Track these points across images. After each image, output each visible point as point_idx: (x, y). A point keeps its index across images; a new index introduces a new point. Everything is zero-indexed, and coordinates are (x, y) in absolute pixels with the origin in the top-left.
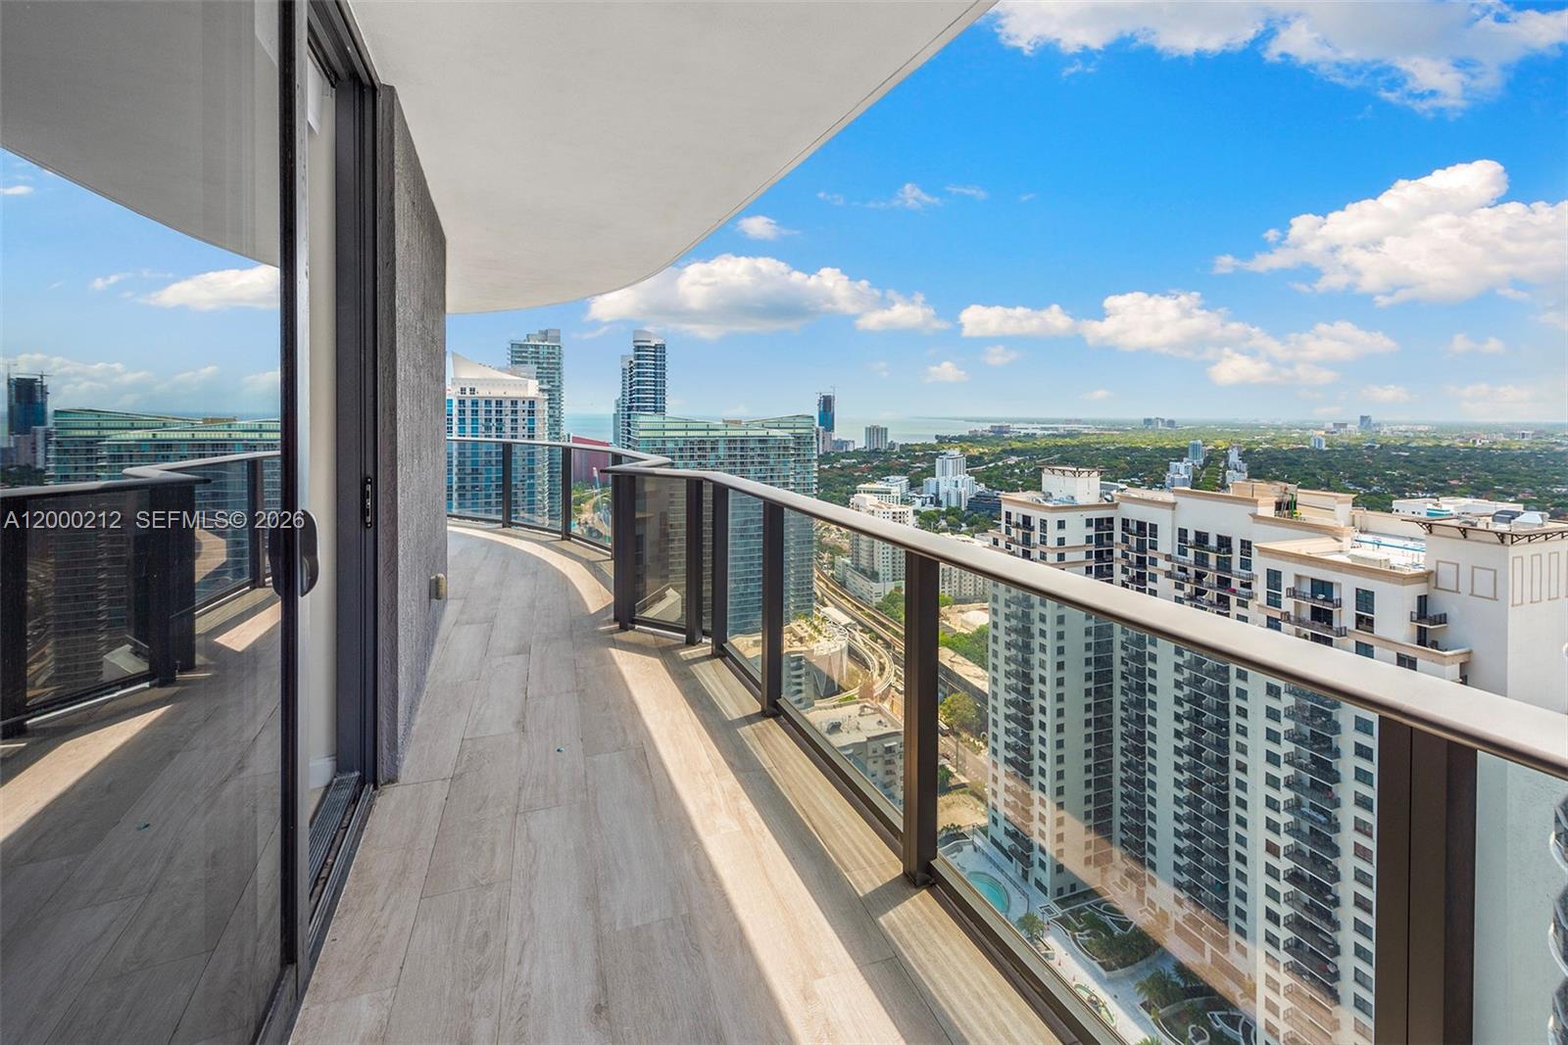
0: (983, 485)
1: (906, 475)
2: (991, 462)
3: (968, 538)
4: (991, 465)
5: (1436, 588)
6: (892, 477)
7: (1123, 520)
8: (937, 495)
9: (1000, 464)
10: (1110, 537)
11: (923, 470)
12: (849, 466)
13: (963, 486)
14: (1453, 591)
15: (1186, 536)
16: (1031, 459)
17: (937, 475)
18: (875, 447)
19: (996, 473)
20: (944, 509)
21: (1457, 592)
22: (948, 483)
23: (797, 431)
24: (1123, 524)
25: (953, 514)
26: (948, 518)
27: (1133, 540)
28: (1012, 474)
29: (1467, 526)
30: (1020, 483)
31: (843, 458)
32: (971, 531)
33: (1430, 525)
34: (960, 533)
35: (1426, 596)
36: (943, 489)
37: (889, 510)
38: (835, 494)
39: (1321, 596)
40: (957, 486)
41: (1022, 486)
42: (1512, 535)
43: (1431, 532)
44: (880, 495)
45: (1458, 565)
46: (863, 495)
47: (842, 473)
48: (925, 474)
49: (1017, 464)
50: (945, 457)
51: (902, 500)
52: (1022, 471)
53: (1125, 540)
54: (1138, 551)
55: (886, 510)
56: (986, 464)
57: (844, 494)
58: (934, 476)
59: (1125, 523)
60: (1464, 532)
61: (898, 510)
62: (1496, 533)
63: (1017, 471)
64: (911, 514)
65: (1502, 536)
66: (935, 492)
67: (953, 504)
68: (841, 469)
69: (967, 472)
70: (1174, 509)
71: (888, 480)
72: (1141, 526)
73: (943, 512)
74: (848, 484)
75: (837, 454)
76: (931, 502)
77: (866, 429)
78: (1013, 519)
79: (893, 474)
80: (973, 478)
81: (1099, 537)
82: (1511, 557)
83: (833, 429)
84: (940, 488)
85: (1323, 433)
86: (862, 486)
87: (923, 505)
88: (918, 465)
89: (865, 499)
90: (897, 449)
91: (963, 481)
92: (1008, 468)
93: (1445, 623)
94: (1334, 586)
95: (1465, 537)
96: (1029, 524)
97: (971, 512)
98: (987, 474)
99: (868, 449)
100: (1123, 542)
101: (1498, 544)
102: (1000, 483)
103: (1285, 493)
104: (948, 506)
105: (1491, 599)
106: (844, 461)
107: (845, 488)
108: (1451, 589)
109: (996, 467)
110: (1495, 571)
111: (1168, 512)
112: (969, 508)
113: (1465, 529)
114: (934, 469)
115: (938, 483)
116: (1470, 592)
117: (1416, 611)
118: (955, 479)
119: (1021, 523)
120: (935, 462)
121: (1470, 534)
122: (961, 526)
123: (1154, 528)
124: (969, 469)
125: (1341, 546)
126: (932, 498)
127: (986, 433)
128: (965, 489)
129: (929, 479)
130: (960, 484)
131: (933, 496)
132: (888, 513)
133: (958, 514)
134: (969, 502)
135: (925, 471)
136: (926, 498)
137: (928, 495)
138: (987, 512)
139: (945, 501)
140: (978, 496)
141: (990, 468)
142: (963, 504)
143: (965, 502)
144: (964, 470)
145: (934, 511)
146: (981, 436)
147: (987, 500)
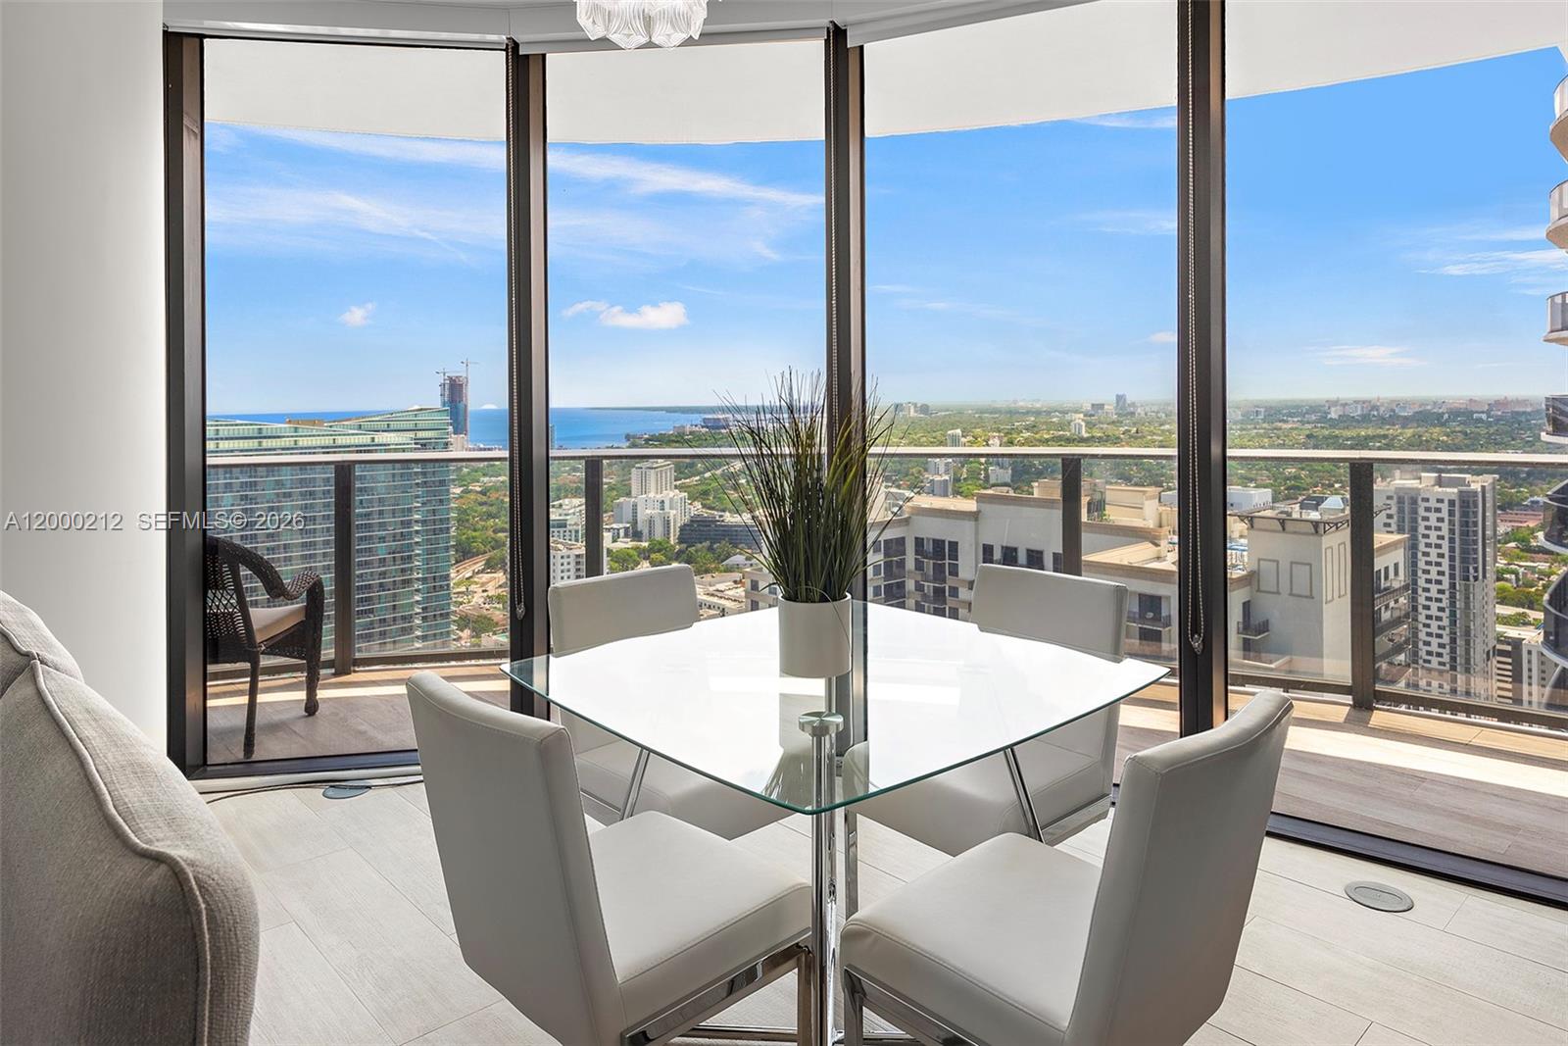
0: (698, 505)
4: (707, 475)
5: (1259, 590)
6: (566, 501)
7: (916, 538)
8: (635, 522)
9: (719, 472)
10: (902, 564)
11: (611, 488)
13: (671, 508)
14: (1273, 593)
15: (992, 555)
17: (633, 493)
19: (714, 486)
20: (645, 544)
21: (1278, 593)
22: (650, 505)
23: (420, 434)
24: (916, 545)
25: (659, 551)
26: (653, 556)
27: (929, 564)
29: (1284, 516)
31: (484, 475)
33: (1252, 517)
35: (1249, 601)
36: (644, 513)
37: (569, 552)
38: (474, 534)
39: (1150, 615)
40: (663, 509)
42: (1325, 523)
43: (1252, 527)
45: (1278, 562)
47: (485, 499)
48: (615, 493)
50: (644, 466)
53: (919, 566)
54: (935, 580)
55: (565, 552)
56: (699, 474)
57: (490, 533)
58: (629, 494)
59: (919, 542)
60: (1283, 522)
62: (1312, 522)
65: (1316, 524)
66: (631, 519)
67: (658, 535)
68: (483, 493)
69: (676, 487)
70: (976, 519)
71: (561, 505)
72: (938, 544)
73: (644, 549)
76: (626, 535)
80: (685, 494)
81: (888, 565)
82: (1324, 547)
84: (639, 515)
85: (1082, 416)
87: (614, 541)
91: (671, 500)
93: (1268, 631)
94: (1163, 600)
95: (1284, 529)
97: (684, 546)
98: (700, 488)
100: (916, 569)
101: (1312, 534)
103: (1095, 491)
104: (652, 540)
105: (1306, 597)
106: (486, 479)
108: (1272, 590)
110: (1310, 565)
111: (969, 525)
112: (681, 540)
113: (1284, 520)
114: (630, 487)
115: (635, 506)
116: (1289, 591)
117: (1241, 620)
118: (659, 497)
120: (629, 473)
121: (1289, 526)
123: (954, 546)
124: (678, 483)
125: (1159, 551)
126: (626, 529)
127: (697, 429)
128: (674, 512)
129: (622, 499)
130: (667, 505)
131: (628, 525)
132: (568, 557)
133: (665, 549)
134: (681, 530)
135: (613, 489)
136: (618, 530)
137: (621, 526)
138: (707, 544)
139: (646, 532)
140: (692, 521)
141: (706, 479)
142: (672, 535)
143: (675, 531)
144: (671, 483)
145: (632, 548)
146: (691, 433)
147: (706, 526)
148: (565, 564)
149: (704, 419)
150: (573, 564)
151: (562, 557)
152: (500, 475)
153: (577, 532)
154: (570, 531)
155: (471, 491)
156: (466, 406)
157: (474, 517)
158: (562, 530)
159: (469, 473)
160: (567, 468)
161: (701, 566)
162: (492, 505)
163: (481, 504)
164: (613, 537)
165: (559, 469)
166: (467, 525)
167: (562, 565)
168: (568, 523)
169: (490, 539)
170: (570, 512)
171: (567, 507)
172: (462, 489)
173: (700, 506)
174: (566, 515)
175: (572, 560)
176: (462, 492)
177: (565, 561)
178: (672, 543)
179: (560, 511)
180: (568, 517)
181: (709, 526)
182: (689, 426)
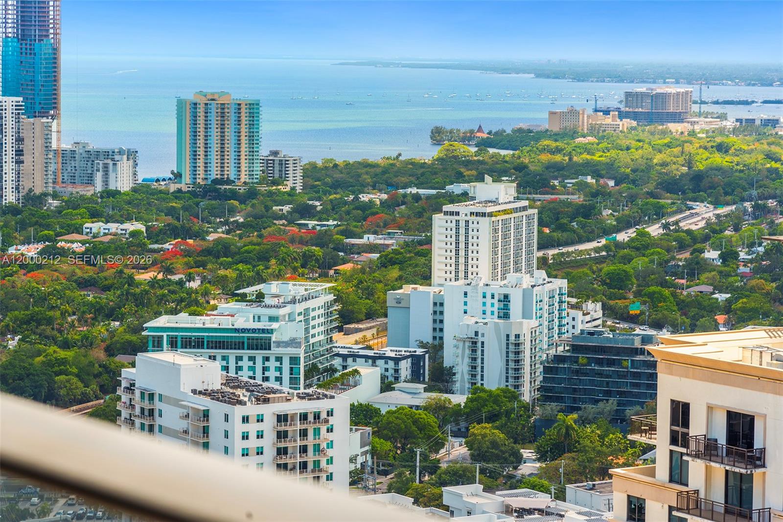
0: (595, 308)
1: (324, 276)
2: (624, 224)
3: (542, 500)
4: (622, 237)
6: (273, 287)
8: (436, 348)
9: (655, 230)
11: (388, 261)
12: (118, 247)
13: (526, 315)
16: (761, 211)
17: (437, 275)
18: (214, 174)
19: (640, 263)
20: (459, 399)
22: (475, 304)
25: (492, 418)
26: (476, 429)
28: (695, 269)
30: (722, 297)
31: (95, 215)
32: (551, 475)
34: (513, 483)
36: (460, 324)
38: (62, 354)
40: (505, 315)
41: (727, 309)
44: (232, 354)
46: (167, 356)
48: (394, 273)
49: (712, 233)
50: (465, 209)
51: (311, 371)
52: (729, 256)
57: (99, 354)
61: (296, 406)
63: (712, 255)
64: (341, 420)
66: (428, 338)
67: (493, 379)
69: (543, 263)
71: (260, 296)
73: (456, 411)
74: (111, 315)
75: (73, 204)
76: (416, 376)
77: (181, 104)
78: (697, 428)
79: (278, 276)
80: (561, 284)
83: (55, 105)
84: (447, 329)
86: (163, 321)
87: (386, 386)
88: (369, 239)
89: (175, 368)
90: (294, 181)
91: (527, 295)
92: (682, 247)
96: (750, 444)
97: (552, 407)
98: (607, 268)
99: (185, 184)
102: (653, 300)
104: (475, 389)
106: (97, 227)
107: (100, 330)
109: (642, 245)
112: (547, 393)
114: (427, 254)
115: (438, 306)
118: (498, 288)
119: (722, 440)
120: (428, 226)
122: (519, 460)
124: (551, 252)
126: (416, 361)
127: (608, 120)
128: (534, 323)
129: (407, 289)
130: (516, 307)
131: (419, 351)
132: (260, 420)
133: (508, 413)
134: (547, 370)
135: (392, 262)
136: (397, 360)
137: (404, 352)
138: (611, 404)
139: (462, 370)
140: (575, 348)
141: (619, 245)
142: (527, 378)
143: (533, 372)
144: (529, 253)
145: (426, 408)
146: (593, 130)
147: (611, 363)
148: (253, 435)
149: (628, 95)
150: (270, 437)
151: (245, 419)
152: (129, 219)
153: (294, 360)
154: (279, 359)
155: (63, 253)
156: (56, 50)
157: (63, 314)
158: (259, 354)
159: (59, 211)
160: (286, 208)
161: (590, 460)
162: (106, 288)
163: (85, 284)
164: (383, 378)
165: (268, 208)
166: (49, 331)
167: (245, 437)
168: (274, 338)
169: (97, 369)
170: (282, 312)
171: (275, 301)
172: (40, 246)
173: (600, 314)
174: (272, 319)
175: (269, 426)
176: (41, 253)
177: (253, 428)
178: (526, 398)
179: (260, 311)
180: (275, 325)
181: (618, 363)
182: (589, 111)
